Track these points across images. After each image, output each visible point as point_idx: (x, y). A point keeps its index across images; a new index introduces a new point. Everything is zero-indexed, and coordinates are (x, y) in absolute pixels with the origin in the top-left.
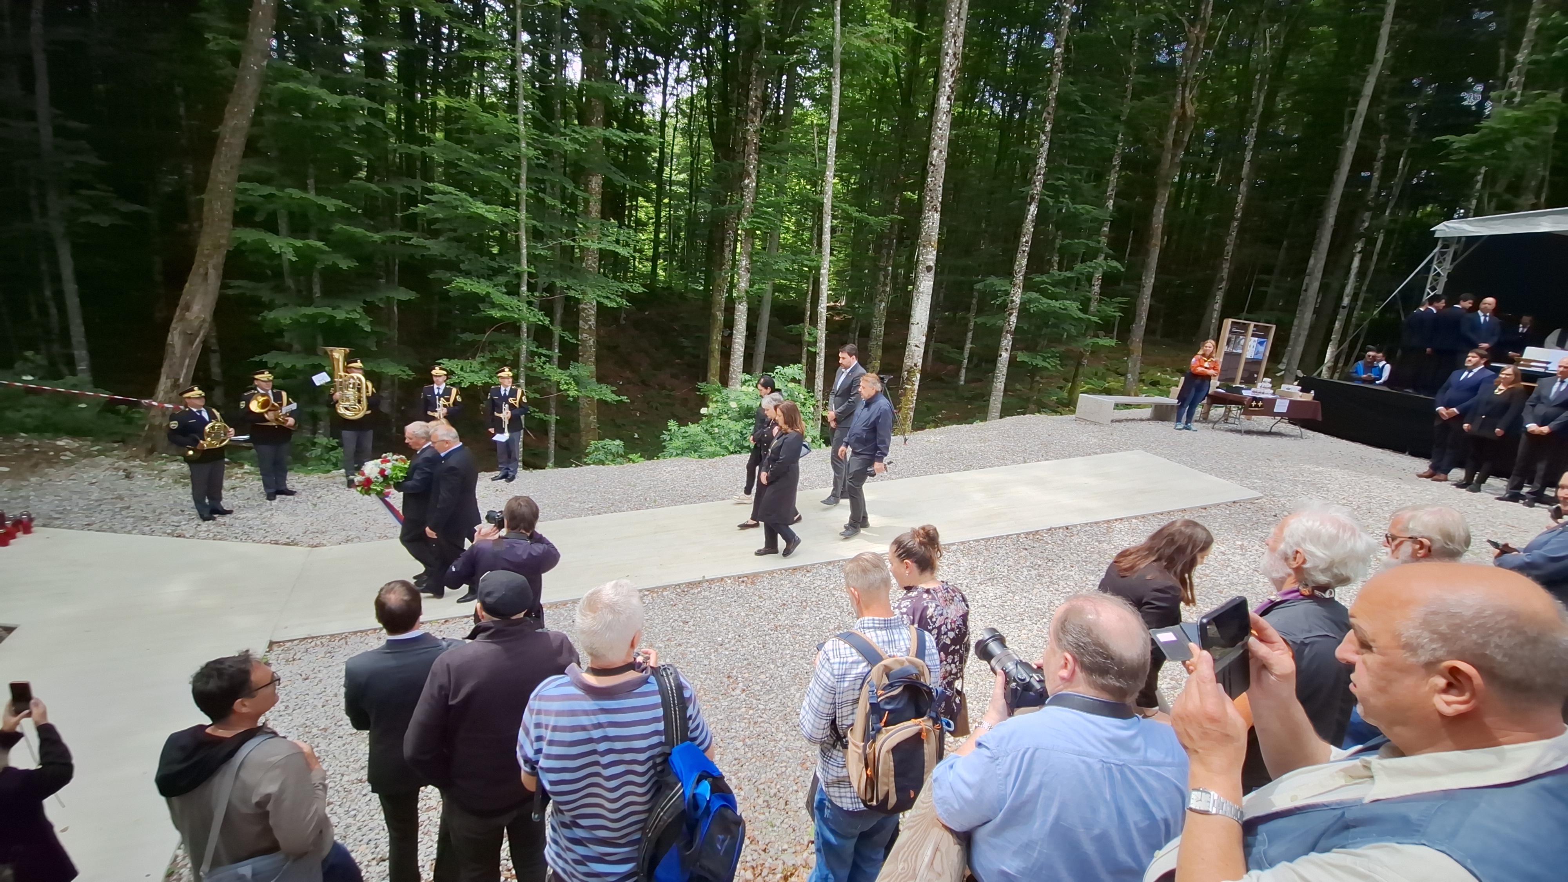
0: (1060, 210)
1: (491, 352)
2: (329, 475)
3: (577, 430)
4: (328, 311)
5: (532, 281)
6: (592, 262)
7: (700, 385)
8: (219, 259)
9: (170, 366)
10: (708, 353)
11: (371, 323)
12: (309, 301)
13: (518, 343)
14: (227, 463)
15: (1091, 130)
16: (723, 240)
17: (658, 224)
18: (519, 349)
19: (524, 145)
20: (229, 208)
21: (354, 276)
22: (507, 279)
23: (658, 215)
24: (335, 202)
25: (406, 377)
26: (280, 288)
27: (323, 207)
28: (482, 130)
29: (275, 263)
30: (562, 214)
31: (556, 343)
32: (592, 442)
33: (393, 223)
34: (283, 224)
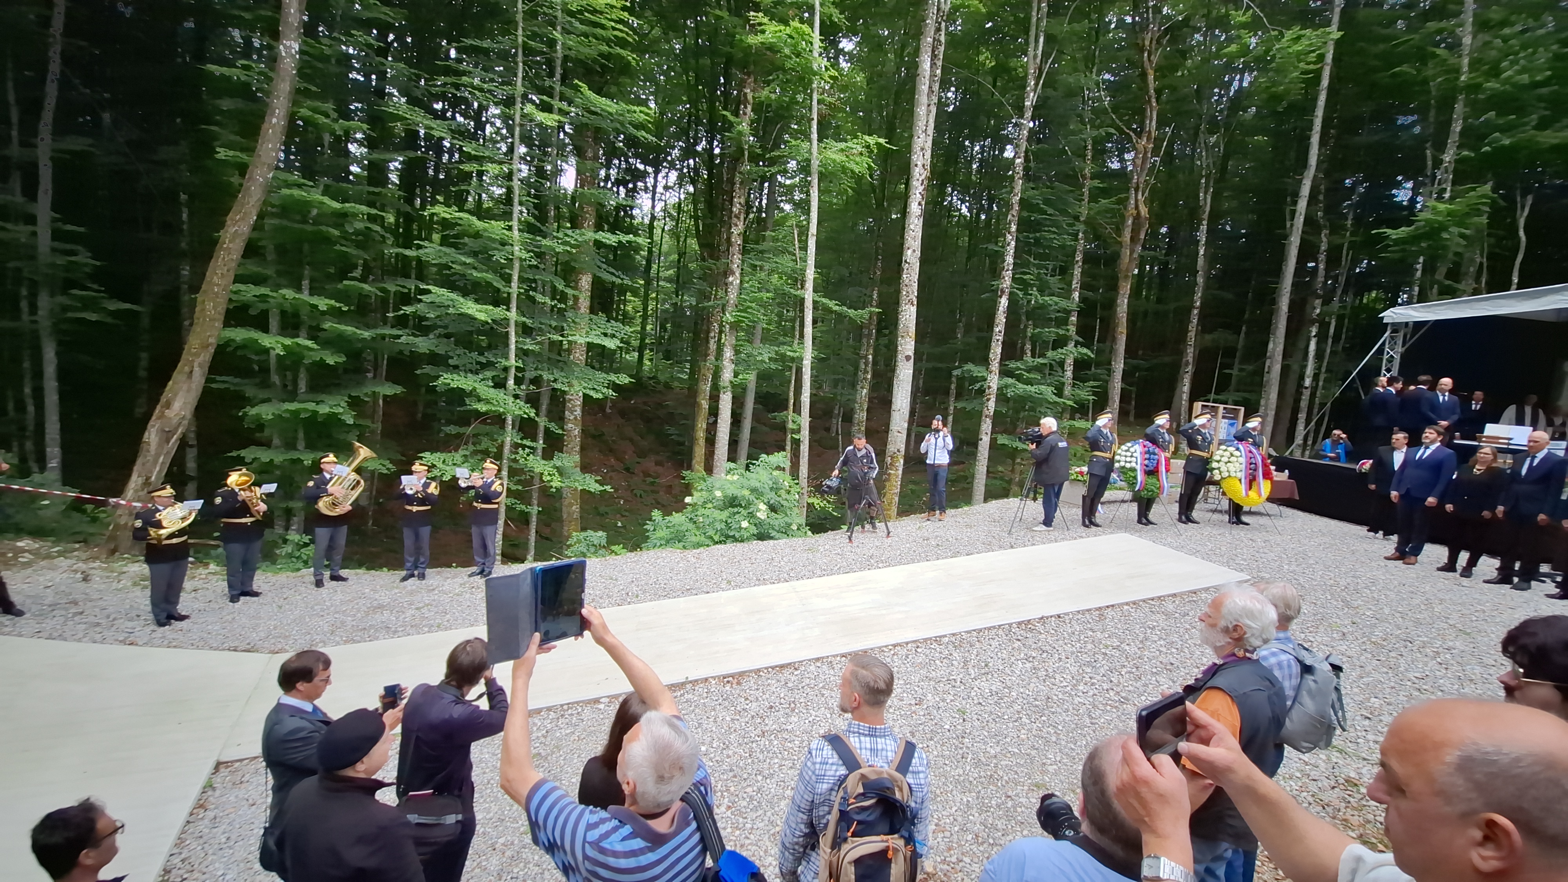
0: (1029, 302)
1: (474, 444)
2: (299, 573)
3: (560, 520)
4: (311, 406)
5: (520, 375)
6: (579, 356)
7: (685, 473)
8: (206, 357)
9: (143, 464)
10: (693, 440)
11: (355, 417)
12: (292, 396)
13: (502, 434)
14: (192, 563)
15: (1054, 229)
16: (708, 332)
17: (645, 317)
18: (503, 442)
19: (517, 248)
20: (222, 308)
21: (340, 371)
22: (494, 373)
23: (645, 309)
24: (327, 301)
25: (386, 472)
26: (265, 384)
27: (315, 307)
28: (477, 235)
29: (263, 357)
30: (552, 310)
31: (541, 435)
32: (574, 534)
33: (385, 321)
34: (274, 323)
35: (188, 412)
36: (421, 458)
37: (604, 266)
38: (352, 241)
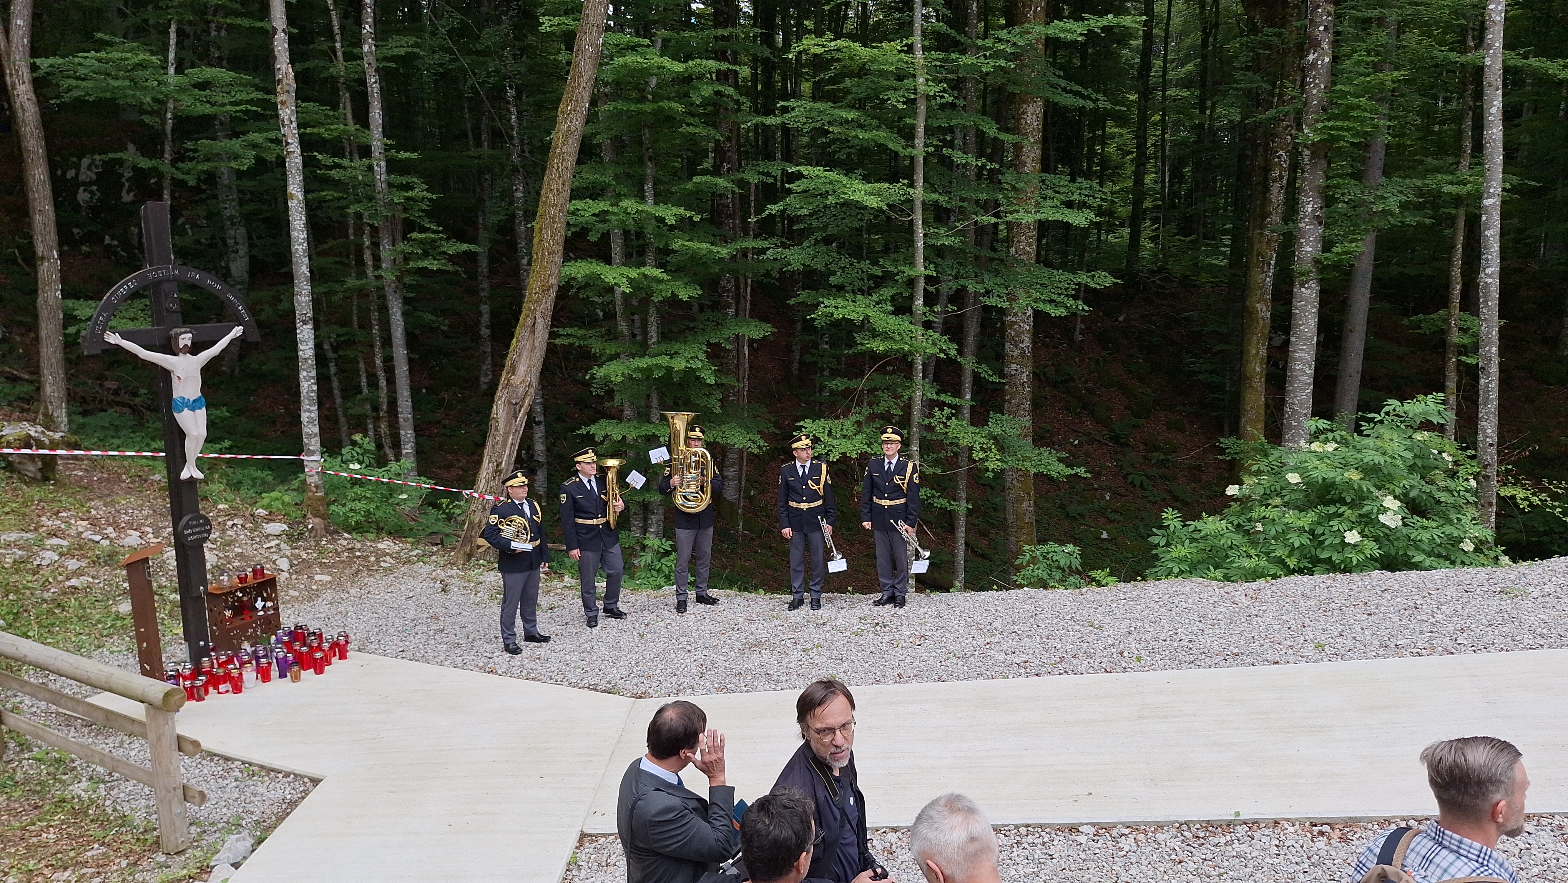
1: (870, 404)
2: (660, 592)
3: (1003, 526)
4: (664, 361)
5: (932, 289)
6: (1025, 246)
7: (1226, 442)
9: (494, 445)
10: (1240, 380)
12: (643, 350)
13: (909, 387)
18: (910, 398)
19: (921, 80)
20: (560, 238)
21: (696, 308)
22: (893, 291)
23: (1141, 146)
24: (675, 210)
25: (756, 451)
26: (612, 336)
27: (661, 220)
28: (862, 72)
29: (608, 298)
30: (979, 175)
31: (968, 385)
32: (1026, 547)
33: (745, 230)
34: (617, 248)
35: (534, 379)
36: (800, 428)
37: (1063, 83)
38: (699, 115)
